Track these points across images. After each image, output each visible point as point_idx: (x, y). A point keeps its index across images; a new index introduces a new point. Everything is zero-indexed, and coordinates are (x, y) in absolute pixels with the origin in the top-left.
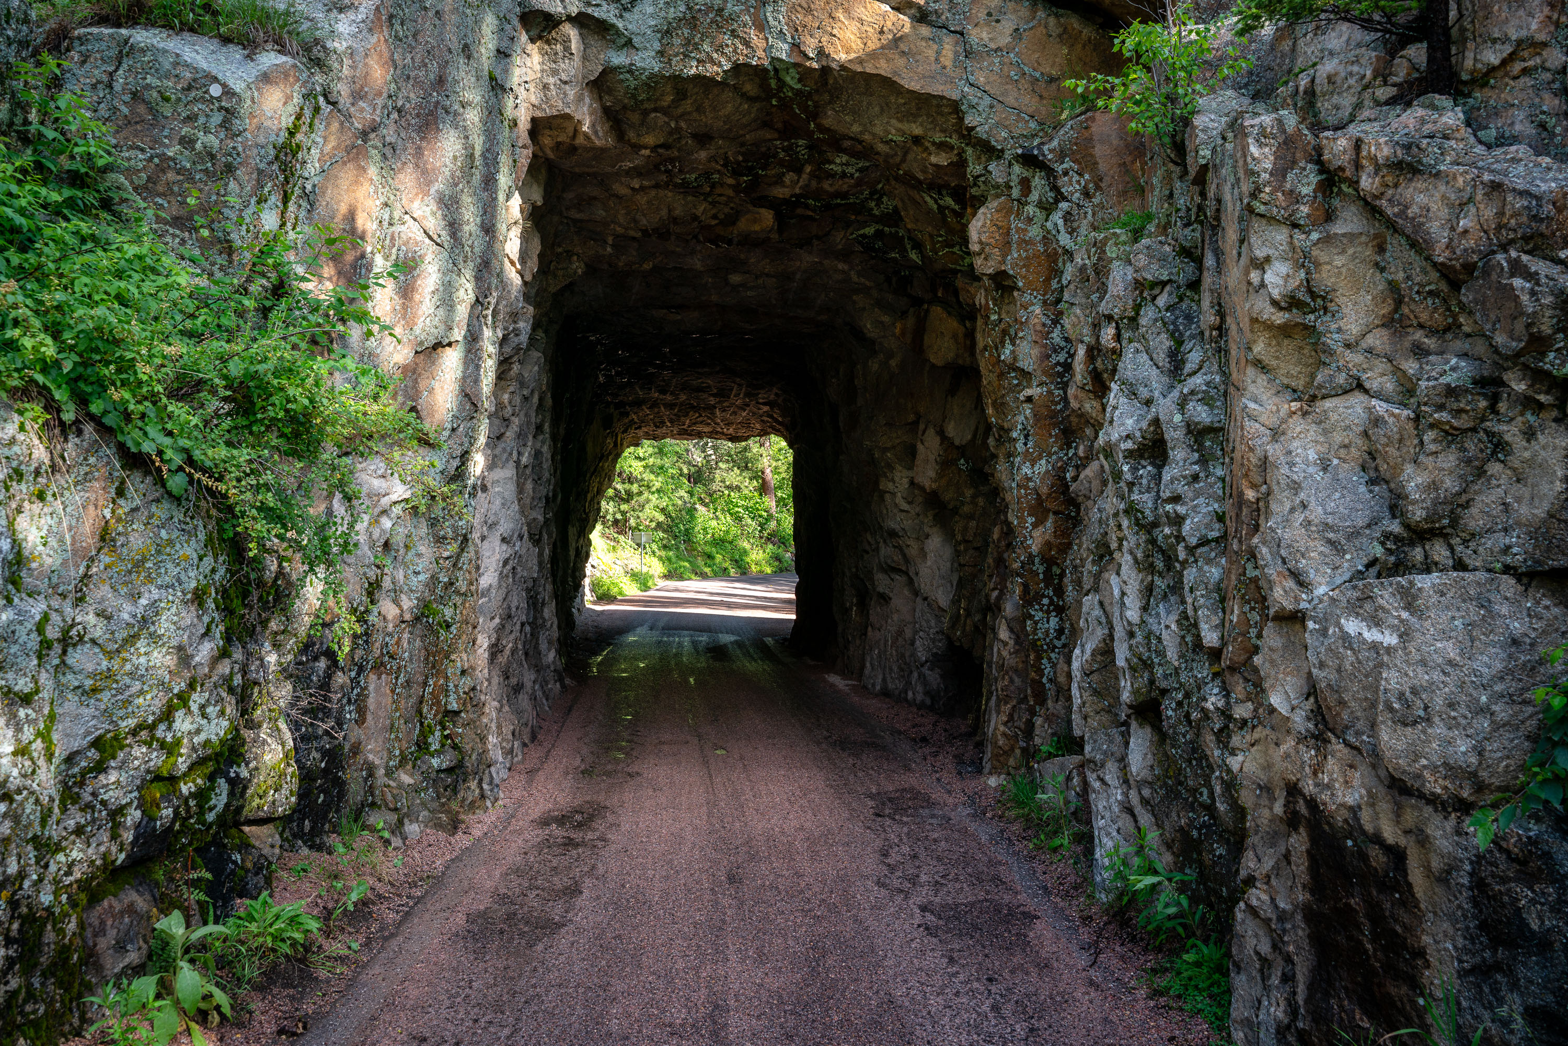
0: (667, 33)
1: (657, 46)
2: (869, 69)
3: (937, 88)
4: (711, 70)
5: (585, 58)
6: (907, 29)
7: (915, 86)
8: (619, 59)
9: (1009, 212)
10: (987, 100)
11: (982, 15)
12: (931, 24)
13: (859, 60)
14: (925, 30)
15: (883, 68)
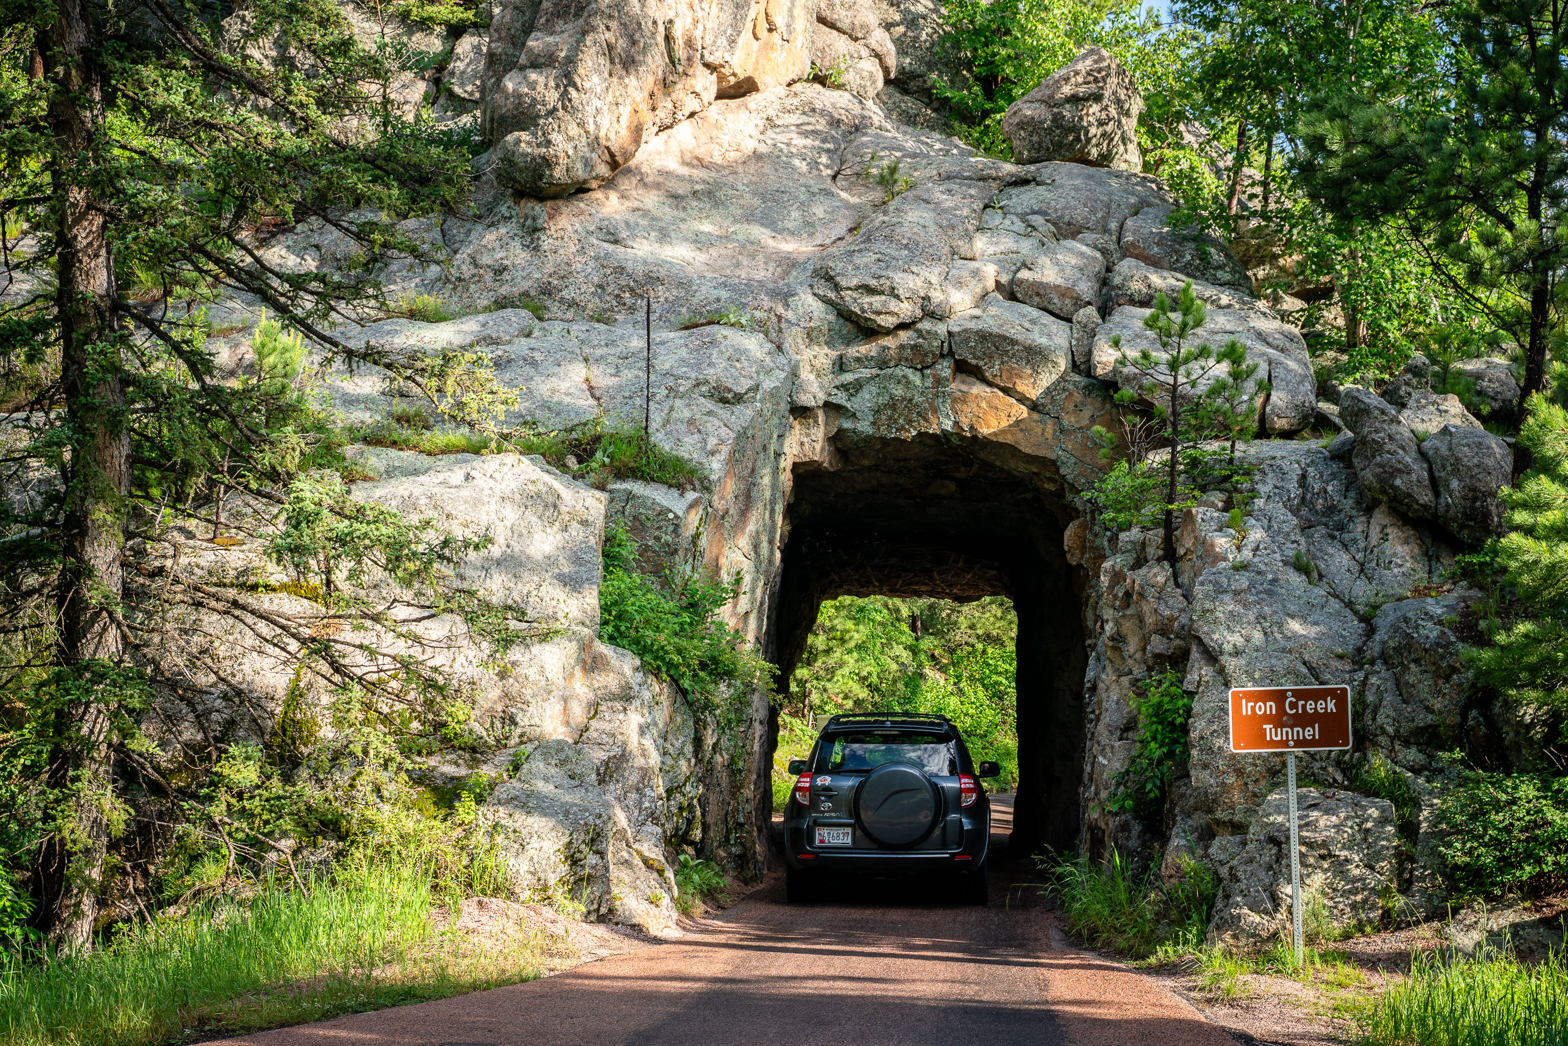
0: (877, 411)
1: (871, 419)
2: (1001, 440)
3: (1042, 453)
4: (904, 435)
5: (826, 424)
6: (1025, 415)
7: (1028, 451)
8: (847, 424)
9: (1086, 528)
10: (1073, 460)
11: (1071, 407)
12: (1039, 412)
13: (995, 434)
14: (1036, 416)
15: (1009, 439)
